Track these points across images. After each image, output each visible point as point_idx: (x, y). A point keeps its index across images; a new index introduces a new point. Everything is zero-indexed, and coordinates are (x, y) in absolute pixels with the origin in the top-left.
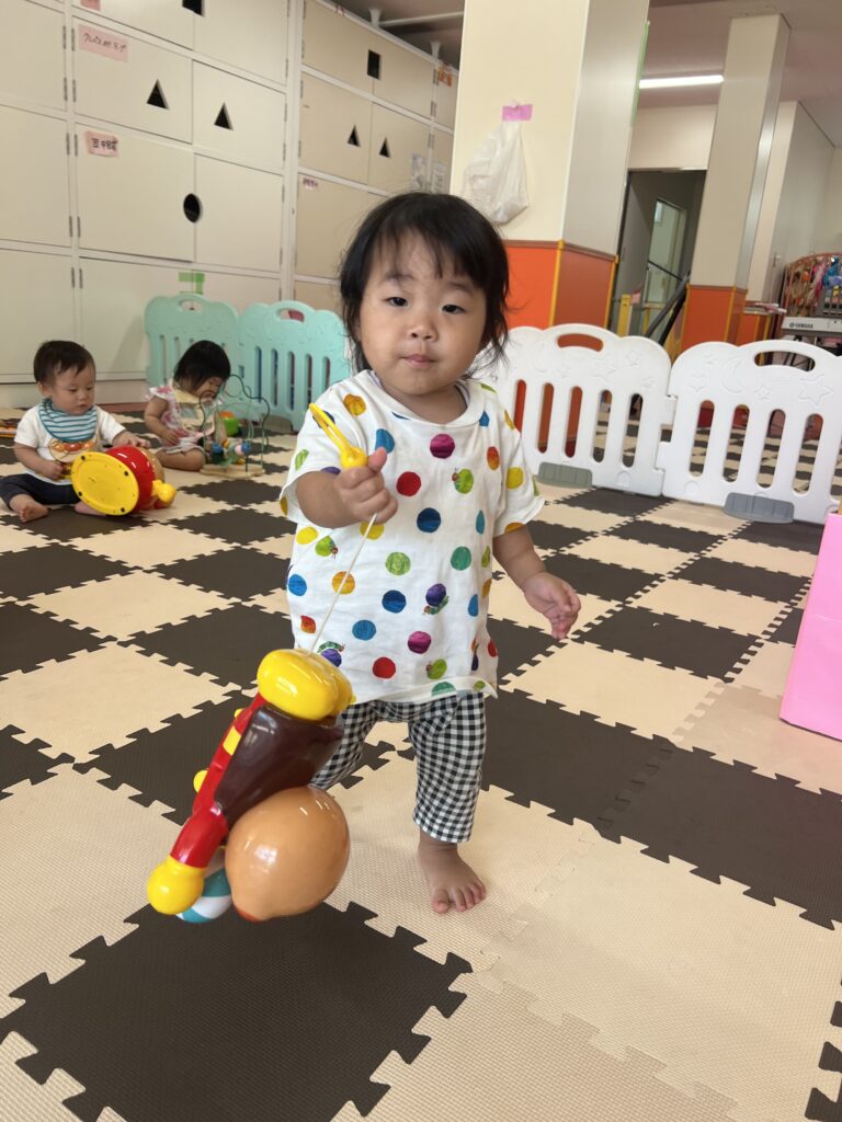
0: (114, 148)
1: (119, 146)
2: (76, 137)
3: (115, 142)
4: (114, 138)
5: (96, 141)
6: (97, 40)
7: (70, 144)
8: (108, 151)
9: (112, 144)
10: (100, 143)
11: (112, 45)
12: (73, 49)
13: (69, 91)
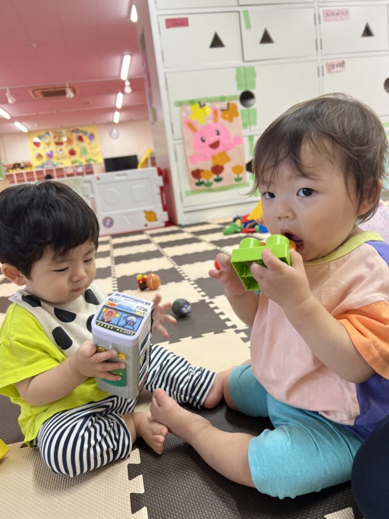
0: (343, 66)
1: (346, 65)
2: (322, 67)
3: (344, 63)
4: (343, 61)
5: (333, 66)
6: (333, 14)
7: (320, 72)
8: (339, 69)
9: (342, 64)
10: (335, 67)
11: (341, 14)
12: (320, 23)
13: (319, 45)
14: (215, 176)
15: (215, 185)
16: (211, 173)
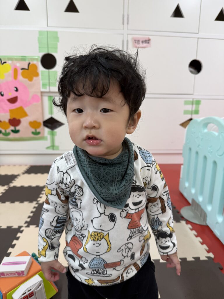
0: (149, 43)
1: (152, 42)
2: (127, 41)
3: (149, 40)
4: (149, 38)
7: (124, 45)
8: (144, 45)
10: (141, 42)
13: (125, 20)
14: (12, 128)
15: (13, 135)
16: (8, 124)
